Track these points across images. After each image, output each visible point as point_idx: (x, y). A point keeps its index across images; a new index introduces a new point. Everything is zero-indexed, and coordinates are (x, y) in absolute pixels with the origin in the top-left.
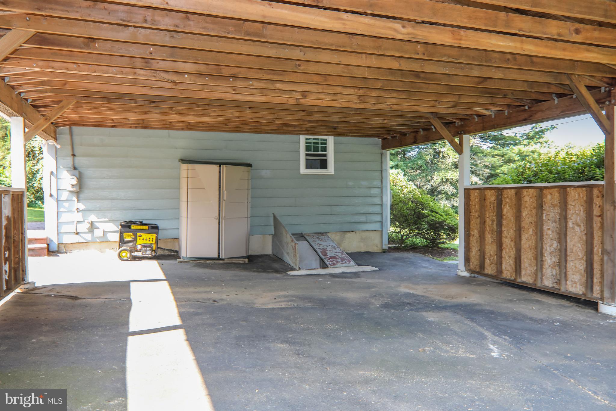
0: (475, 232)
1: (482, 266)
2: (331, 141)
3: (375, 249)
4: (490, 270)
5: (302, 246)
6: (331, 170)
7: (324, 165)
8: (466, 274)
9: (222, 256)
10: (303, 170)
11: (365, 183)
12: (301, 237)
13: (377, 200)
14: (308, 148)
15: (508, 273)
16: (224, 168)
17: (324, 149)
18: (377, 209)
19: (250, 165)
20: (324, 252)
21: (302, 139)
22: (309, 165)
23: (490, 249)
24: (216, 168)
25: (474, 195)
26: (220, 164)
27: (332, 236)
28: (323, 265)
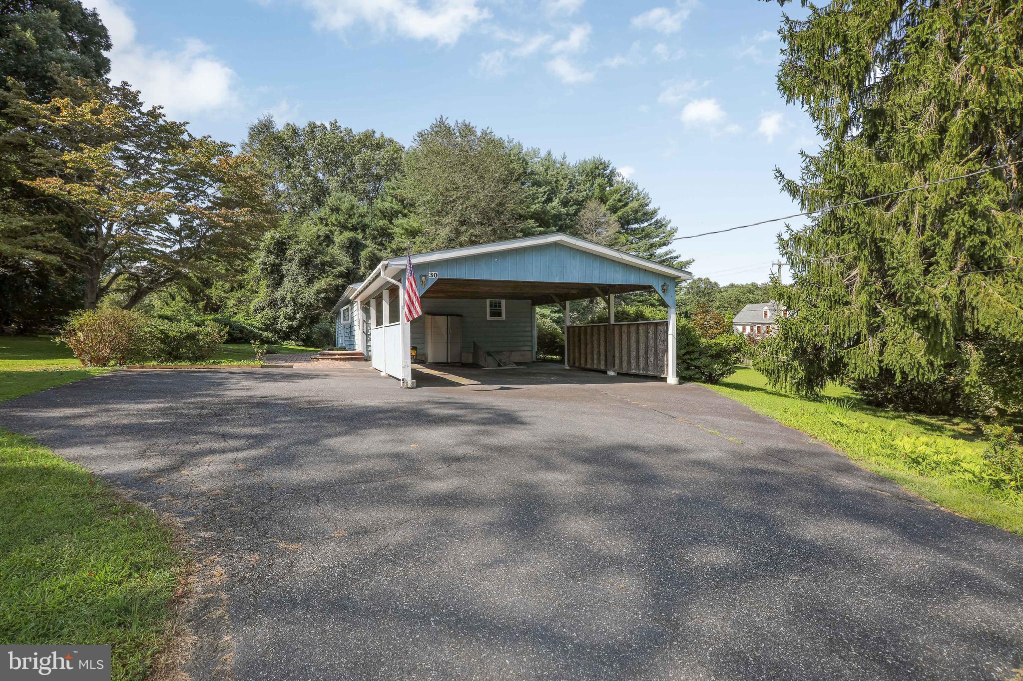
0: (571, 348)
1: (574, 363)
2: (503, 302)
3: (528, 361)
4: (577, 365)
5: (489, 359)
6: (504, 317)
7: (500, 314)
8: (568, 368)
9: (449, 361)
10: (488, 318)
11: (522, 324)
12: (489, 354)
13: (529, 334)
14: (491, 306)
15: (583, 365)
16: (449, 317)
17: (500, 306)
18: (529, 339)
19: (461, 316)
20: (500, 360)
21: (488, 301)
22: (492, 314)
23: (577, 355)
24: (445, 317)
25: (571, 329)
26: (447, 315)
27: (505, 353)
28: (499, 365)
